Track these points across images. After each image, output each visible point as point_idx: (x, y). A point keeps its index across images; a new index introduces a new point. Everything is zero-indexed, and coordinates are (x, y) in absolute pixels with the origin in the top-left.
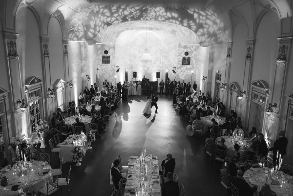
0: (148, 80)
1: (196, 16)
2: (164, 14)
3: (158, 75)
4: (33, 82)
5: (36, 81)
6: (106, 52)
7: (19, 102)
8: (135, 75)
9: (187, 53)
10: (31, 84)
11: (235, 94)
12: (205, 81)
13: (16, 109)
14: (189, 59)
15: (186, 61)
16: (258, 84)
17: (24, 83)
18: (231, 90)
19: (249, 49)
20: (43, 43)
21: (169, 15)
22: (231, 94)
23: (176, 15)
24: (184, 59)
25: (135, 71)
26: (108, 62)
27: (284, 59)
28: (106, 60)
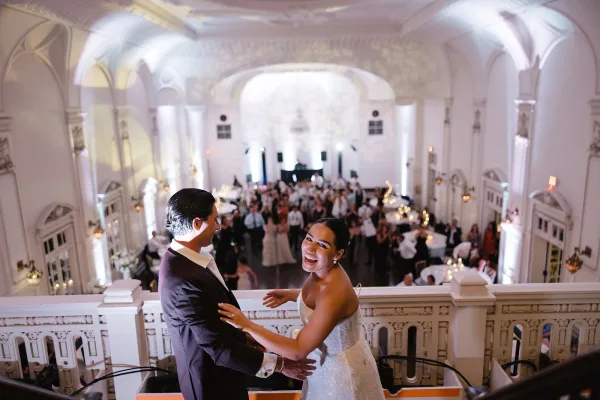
0: (305, 166)
1: (385, 52)
2: (328, 52)
3: (324, 157)
4: (109, 189)
5: (114, 186)
6: (223, 118)
7: (91, 224)
8: (280, 158)
9: (376, 113)
10: (107, 191)
11: (459, 191)
12: (411, 166)
13: (87, 236)
14: (380, 123)
15: (376, 128)
16: (492, 175)
17: (96, 190)
18: (453, 184)
19: (478, 114)
20: (120, 120)
21: (336, 53)
22: (454, 190)
23: (350, 54)
24: (371, 124)
25: (279, 151)
26: (228, 136)
27: (525, 135)
28: (224, 132)
